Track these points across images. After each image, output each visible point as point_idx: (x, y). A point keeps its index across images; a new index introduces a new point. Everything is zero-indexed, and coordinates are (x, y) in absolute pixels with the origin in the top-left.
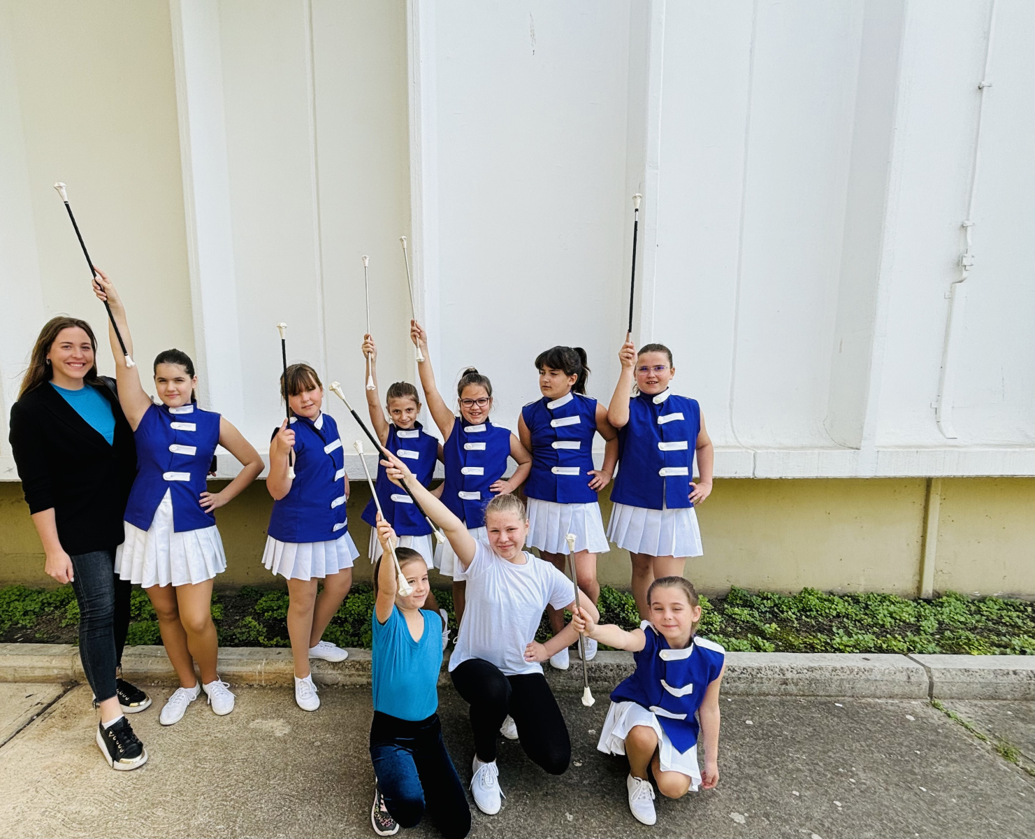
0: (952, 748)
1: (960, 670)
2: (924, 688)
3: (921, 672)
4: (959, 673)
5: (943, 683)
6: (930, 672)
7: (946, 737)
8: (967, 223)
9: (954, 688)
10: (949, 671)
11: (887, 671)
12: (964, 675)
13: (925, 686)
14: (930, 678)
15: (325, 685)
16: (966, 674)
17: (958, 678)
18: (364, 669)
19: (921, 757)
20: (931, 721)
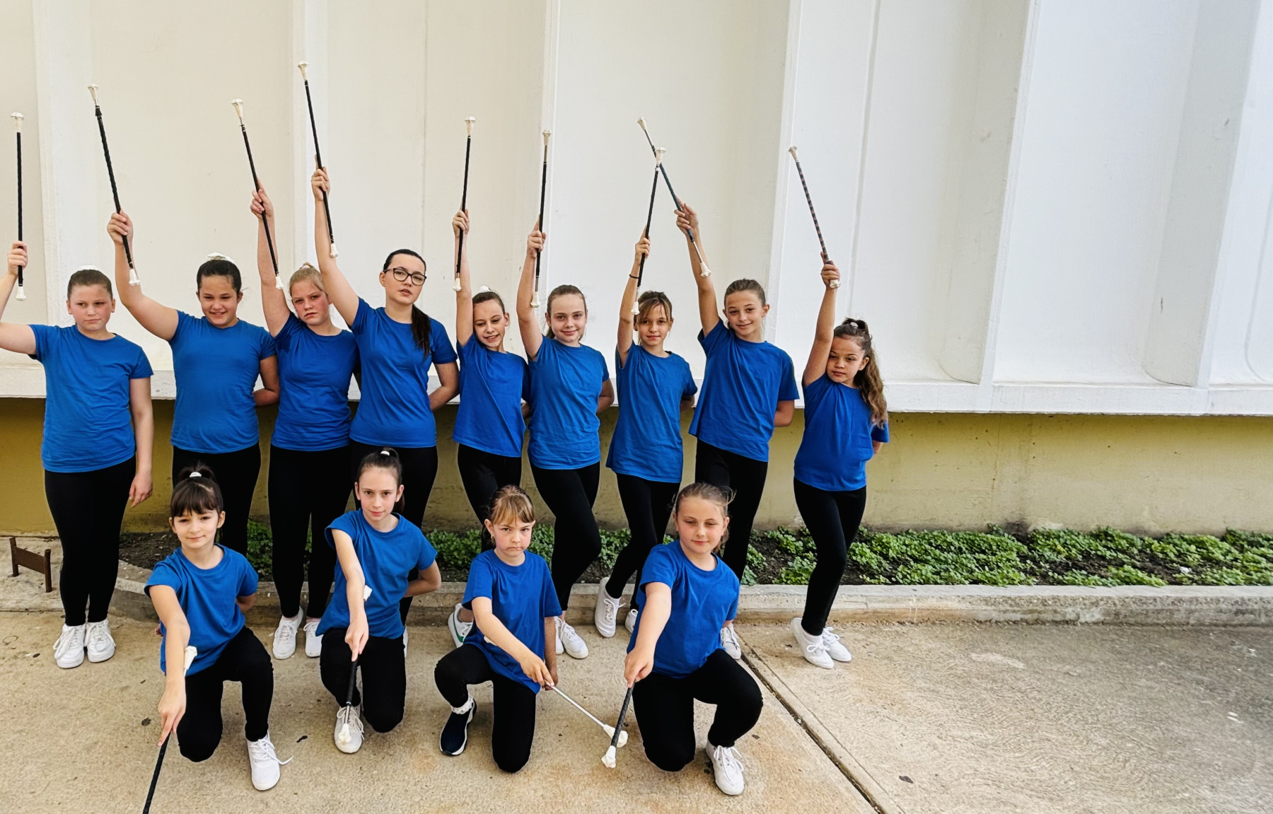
15: (978, 621)
18: (1017, 605)
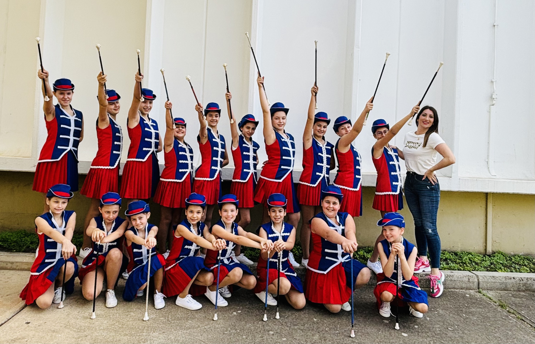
0: (481, 304)
1: (491, 276)
2: (475, 284)
3: (474, 277)
4: (490, 278)
5: (483, 282)
6: (478, 277)
7: (480, 301)
8: (493, 80)
9: (488, 285)
10: (486, 277)
11: (460, 277)
12: (492, 278)
13: (476, 284)
14: (478, 280)
16: (493, 278)
17: (490, 280)
19: (467, 307)
20: (476, 296)
